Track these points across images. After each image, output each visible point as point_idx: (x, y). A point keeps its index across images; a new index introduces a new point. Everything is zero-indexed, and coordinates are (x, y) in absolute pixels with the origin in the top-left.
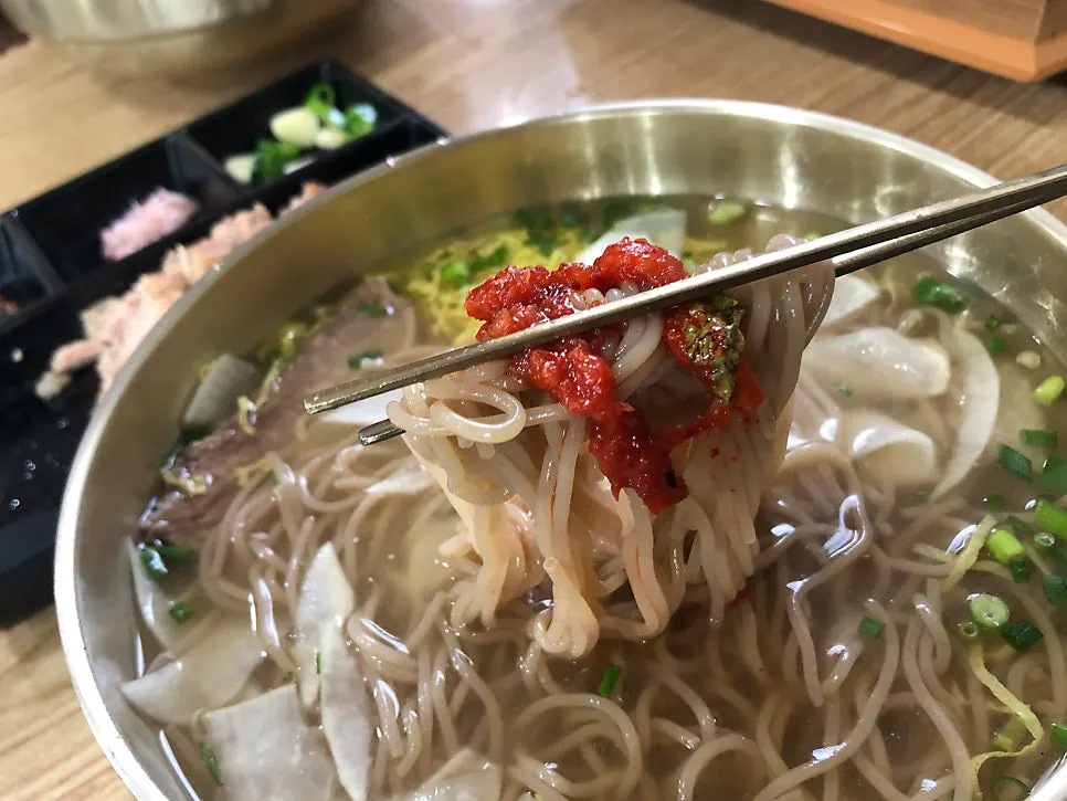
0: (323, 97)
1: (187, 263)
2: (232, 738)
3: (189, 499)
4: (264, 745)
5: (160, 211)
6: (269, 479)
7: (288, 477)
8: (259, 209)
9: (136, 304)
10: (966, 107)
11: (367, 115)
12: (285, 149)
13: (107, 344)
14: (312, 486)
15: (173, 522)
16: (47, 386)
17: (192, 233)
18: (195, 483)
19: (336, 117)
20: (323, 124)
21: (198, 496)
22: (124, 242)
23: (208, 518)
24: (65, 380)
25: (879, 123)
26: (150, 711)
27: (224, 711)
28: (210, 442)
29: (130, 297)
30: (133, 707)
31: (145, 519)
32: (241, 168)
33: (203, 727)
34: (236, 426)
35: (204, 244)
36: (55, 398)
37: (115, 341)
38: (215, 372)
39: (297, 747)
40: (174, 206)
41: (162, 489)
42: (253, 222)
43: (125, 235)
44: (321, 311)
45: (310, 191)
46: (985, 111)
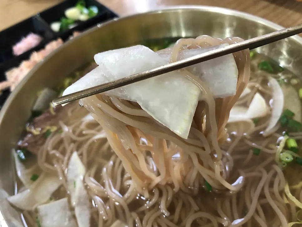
0: (82, 5)
1: (37, 57)
2: (46, 215)
3: (34, 136)
4: (56, 218)
5: (31, 40)
6: (60, 130)
7: (66, 129)
8: (60, 40)
9: (22, 70)
10: (281, 9)
11: (95, 10)
12: (69, 21)
13: (13, 82)
14: (74, 132)
15: (29, 143)
17: (39, 48)
18: (36, 131)
19: (85, 11)
20: (82, 13)
21: (37, 135)
23: (40, 142)
25: (254, 14)
26: (17, 206)
27: (44, 206)
28: (41, 117)
30: (12, 205)
31: (20, 143)
32: (56, 27)
33: (37, 211)
34: (49, 112)
35: (42, 51)
37: (16, 82)
38: (43, 94)
39: (67, 219)
40: (35, 39)
41: (25, 133)
42: (57, 44)
43: (20, 48)
44: (78, 74)
45: (76, 34)
46: (287, 10)
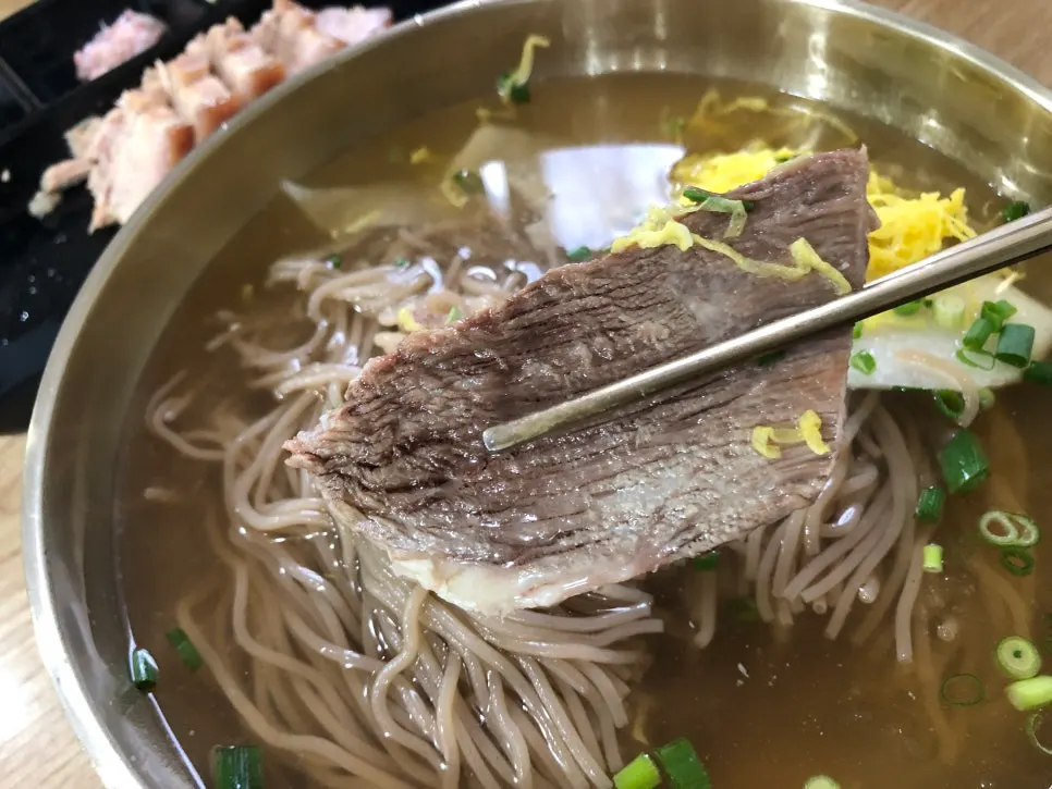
1: (167, 78)
5: (129, 32)
8: (232, 22)
9: (120, 121)
13: (96, 162)
16: (40, 205)
22: (97, 62)
24: (57, 198)
29: (112, 115)
35: (181, 58)
36: (48, 216)
37: (103, 158)
40: (142, 26)
42: (227, 35)
43: (96, 56)
